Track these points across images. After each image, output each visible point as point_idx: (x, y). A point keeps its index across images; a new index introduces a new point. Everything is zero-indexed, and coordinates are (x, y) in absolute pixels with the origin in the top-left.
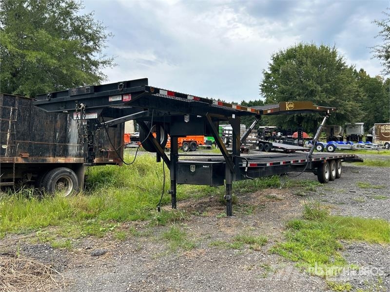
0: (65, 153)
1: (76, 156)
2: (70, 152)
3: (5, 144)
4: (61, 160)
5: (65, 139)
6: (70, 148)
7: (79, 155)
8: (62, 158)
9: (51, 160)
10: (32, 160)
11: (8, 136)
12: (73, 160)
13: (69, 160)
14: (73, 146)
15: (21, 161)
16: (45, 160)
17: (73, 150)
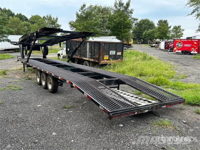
0: (86, 57)
3: (77, 53)
4: (85, 59)
5: (86, 52)
7: (89, 58)
11: (77, 51)
12: (87, 59)
14: (88, 55)
15: (79, 58)
16: (82, 58)
17: (88, 56)
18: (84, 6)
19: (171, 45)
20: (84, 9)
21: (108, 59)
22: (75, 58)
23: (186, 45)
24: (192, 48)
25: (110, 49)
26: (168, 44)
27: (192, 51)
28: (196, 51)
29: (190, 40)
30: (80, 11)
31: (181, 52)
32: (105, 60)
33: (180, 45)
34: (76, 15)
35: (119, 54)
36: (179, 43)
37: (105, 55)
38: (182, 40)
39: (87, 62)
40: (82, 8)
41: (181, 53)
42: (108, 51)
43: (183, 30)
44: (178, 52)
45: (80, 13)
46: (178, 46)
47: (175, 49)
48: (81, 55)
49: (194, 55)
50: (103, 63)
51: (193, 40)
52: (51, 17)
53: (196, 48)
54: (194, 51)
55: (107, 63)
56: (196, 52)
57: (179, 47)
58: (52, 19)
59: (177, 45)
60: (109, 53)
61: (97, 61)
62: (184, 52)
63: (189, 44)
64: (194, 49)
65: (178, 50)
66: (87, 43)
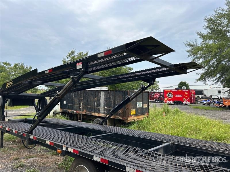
0: (98, 112)
1: (103, 113)
2: (101, 111)
3: (81, 107)
4: (97, 115)
5: (99, 105)
6: (101, 110)
7: (104, 113)
8: (97, 114)
9: (93, 114)
10: (87, 113)
11: (82, 104)
12: (101, 115)
13: (100, 115)
14: (102, 109)
15: (84, 113)
16: (91, 114)
17: (102, 111)
18: (73, 52)
19: (156, 96)
20: (73, 55)
21: (135, 115)
22: (77, 115)
23: (177, 96)
24: (184, 99)
25: (137, 100)
26: (153, 94)
27: (184, 102)
28: (189, 101)
29: (181, 91)
30: (67, 57)
31: (172, 102)
32: (133, 115)
33: (171, 96)
34: (63, 62)
35: (145, 106)
36: (170, 93)
37: (132, 108)
38: (172, 91)
39: (100, 120)
40: (70, 55)
41: (173, 104)
42: (135, 103)
43: (158, 82)
44: (170, 102)
45: (68, 59)
46: (169, 96)
47: (166, 99)
48: (88, 109)
49: (184, 105)
50: (131, 120)
51: (184, 91)
52: (24, 65)
53: (187, 98)
54: (186, 101)
55: (134, 120)
56: (188, 103)
57: (170, 98)
58: (25, 68)
59: (167, 95)
60: (136, 106)
61: (120, 118)
62: (175, 102)
63: (180, 94)
64: (186, 99)
65: (170, 100)
66: (100, 93)
